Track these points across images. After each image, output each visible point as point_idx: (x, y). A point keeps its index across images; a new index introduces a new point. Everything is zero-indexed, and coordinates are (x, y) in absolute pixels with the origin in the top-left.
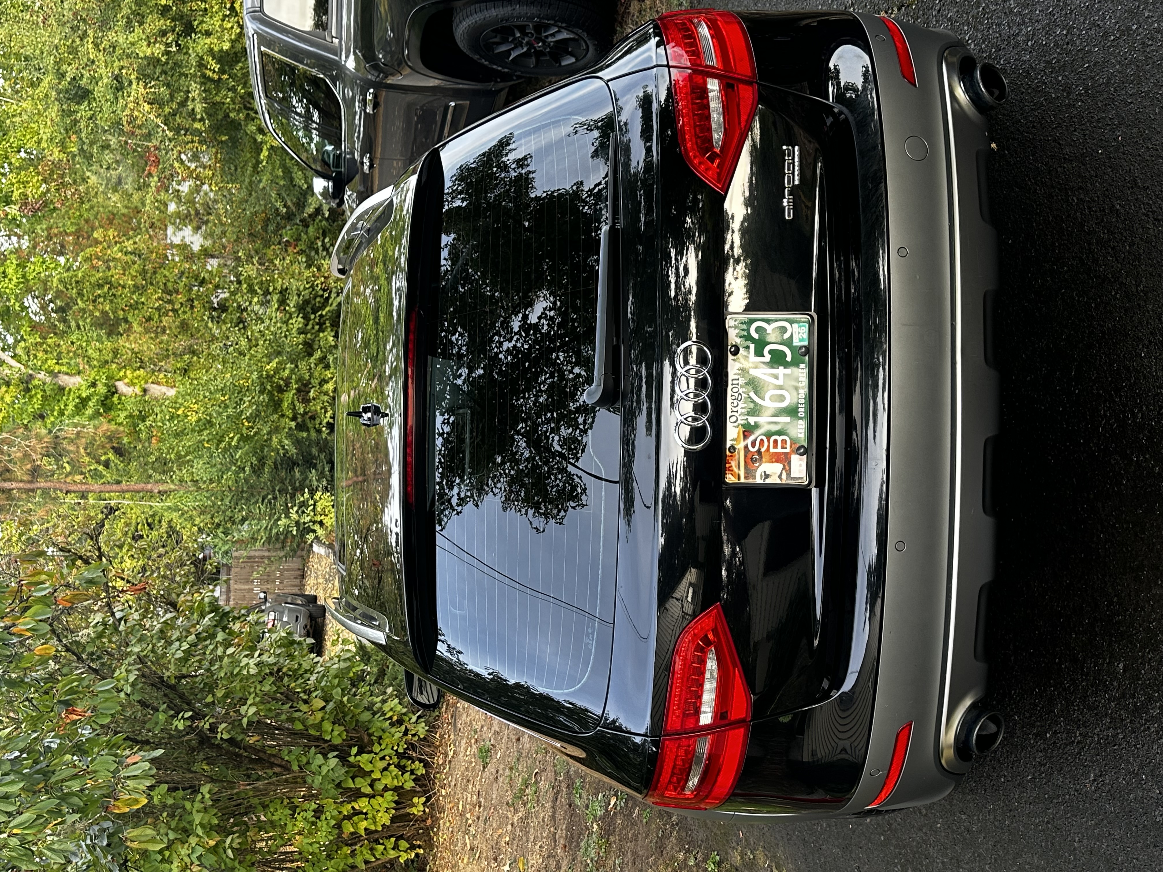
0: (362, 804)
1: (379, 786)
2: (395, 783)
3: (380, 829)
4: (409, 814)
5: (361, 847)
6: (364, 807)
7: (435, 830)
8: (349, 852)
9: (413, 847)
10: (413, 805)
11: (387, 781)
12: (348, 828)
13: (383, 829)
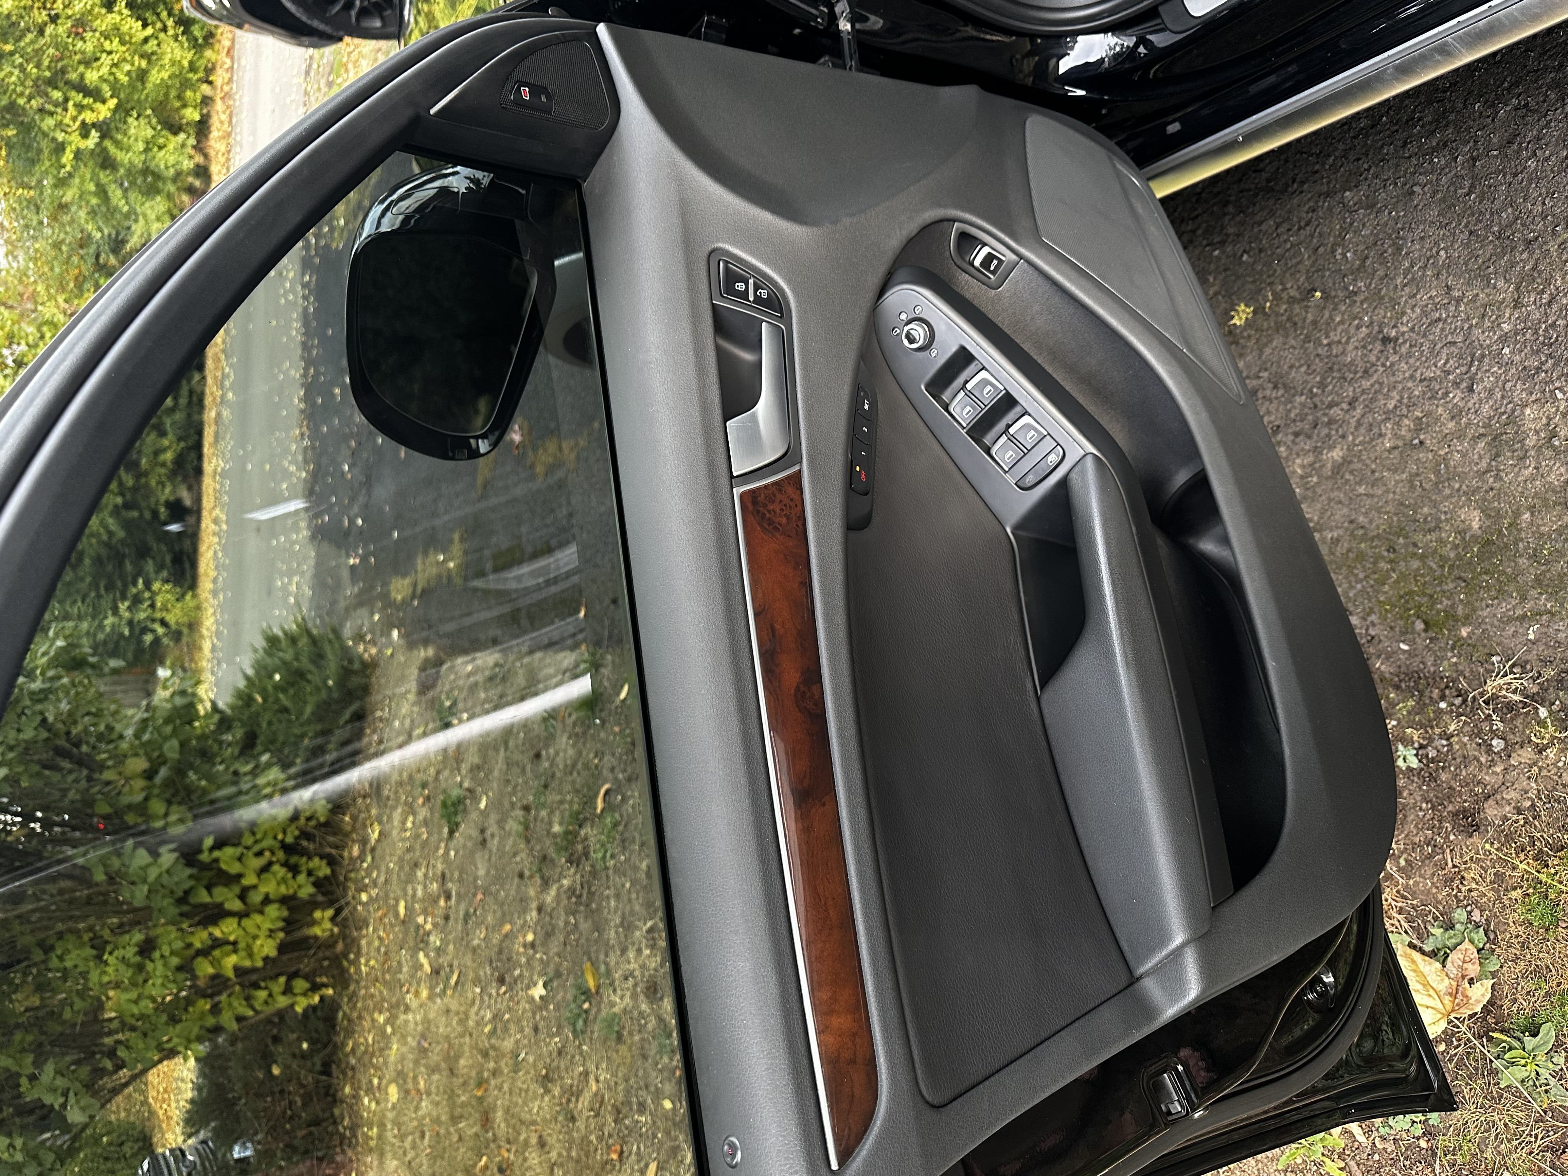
0: (227, 929)
1: (256, 898)
2: (283, 890)
3: (260, 964)
4: (307, 939)
5: (229, 996)
6: (230, 933)
7: (352, 956)
8: (208, 1007)
9: (315, 987)
10: (314, 923)
11: (269, 887)
12: (204, 968)
13: (265, 964)
